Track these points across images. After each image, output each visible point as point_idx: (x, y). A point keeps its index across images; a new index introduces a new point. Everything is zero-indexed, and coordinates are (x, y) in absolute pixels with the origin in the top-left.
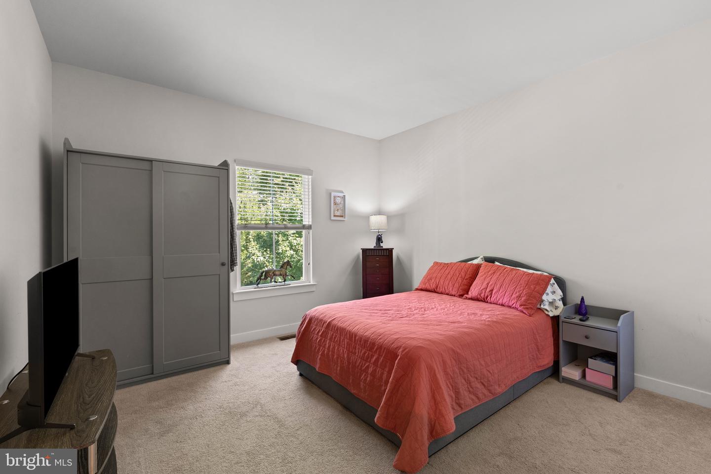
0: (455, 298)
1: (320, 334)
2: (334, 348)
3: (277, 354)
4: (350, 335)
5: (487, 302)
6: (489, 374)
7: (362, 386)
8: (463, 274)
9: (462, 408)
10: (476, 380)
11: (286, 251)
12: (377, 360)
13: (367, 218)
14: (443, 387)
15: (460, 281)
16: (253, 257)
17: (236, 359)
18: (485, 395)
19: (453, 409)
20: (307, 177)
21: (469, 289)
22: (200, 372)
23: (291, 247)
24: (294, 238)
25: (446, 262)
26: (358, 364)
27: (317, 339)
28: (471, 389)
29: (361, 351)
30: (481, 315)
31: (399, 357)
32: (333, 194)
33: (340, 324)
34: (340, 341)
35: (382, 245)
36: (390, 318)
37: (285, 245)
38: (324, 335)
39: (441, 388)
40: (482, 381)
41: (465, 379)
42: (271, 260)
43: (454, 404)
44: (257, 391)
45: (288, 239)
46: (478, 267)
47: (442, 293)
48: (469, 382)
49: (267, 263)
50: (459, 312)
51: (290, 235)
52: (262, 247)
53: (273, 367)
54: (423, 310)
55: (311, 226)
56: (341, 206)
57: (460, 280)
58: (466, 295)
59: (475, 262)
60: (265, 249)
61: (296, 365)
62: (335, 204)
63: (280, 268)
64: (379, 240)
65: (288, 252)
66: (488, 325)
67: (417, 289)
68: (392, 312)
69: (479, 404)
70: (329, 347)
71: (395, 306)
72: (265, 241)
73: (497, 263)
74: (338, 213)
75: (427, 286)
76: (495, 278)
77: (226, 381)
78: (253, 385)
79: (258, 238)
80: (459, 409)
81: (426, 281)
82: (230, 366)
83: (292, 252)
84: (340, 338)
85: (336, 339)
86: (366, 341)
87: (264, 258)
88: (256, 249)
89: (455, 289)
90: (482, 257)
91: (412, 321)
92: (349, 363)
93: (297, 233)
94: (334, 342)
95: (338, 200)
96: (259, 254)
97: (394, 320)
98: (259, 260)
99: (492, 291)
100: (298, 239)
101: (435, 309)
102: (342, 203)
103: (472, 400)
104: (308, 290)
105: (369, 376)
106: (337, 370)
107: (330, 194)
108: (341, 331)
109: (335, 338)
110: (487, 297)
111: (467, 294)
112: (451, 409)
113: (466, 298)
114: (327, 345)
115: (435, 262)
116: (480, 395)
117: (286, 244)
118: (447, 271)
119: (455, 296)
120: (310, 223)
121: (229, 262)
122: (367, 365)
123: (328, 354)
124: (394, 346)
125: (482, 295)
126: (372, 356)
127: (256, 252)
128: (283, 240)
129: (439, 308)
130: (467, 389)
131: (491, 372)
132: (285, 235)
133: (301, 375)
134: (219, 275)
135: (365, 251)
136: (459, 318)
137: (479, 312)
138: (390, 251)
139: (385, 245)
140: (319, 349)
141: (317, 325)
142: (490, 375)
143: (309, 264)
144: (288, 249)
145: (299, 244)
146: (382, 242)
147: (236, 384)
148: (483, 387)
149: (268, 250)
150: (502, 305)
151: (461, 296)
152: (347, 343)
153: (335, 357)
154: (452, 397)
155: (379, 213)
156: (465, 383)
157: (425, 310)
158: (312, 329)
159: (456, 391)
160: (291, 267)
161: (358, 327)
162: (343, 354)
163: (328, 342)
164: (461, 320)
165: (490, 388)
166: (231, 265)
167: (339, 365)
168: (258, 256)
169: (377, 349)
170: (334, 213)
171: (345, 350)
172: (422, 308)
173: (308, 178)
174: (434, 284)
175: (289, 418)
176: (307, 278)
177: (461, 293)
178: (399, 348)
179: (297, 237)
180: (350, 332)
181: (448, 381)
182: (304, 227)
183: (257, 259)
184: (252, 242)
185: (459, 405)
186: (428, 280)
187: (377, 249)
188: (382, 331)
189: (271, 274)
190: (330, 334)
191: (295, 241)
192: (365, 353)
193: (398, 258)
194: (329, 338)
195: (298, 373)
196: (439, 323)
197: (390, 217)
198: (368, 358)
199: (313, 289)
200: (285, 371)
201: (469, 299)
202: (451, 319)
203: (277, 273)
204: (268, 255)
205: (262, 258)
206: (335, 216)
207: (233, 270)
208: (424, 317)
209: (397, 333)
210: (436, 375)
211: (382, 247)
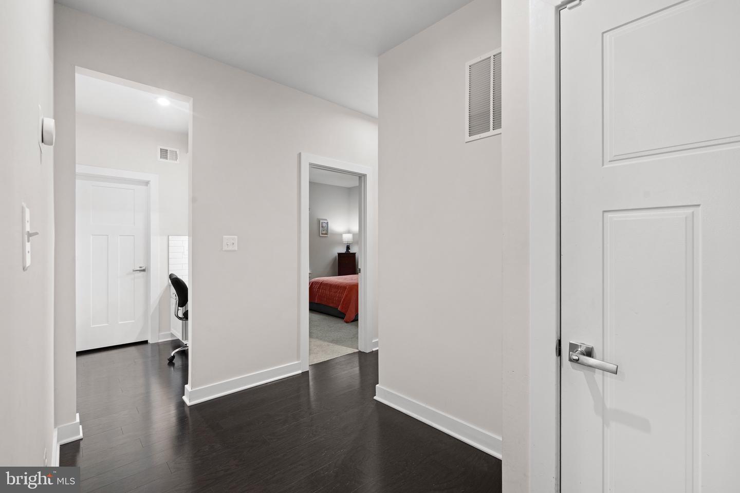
1: (317, 288)
7: (334, 302)
12: (340, 291)
13: (341, 235)
26: (333, 295)
27: (316, 290)
31: (347, 289)
32: (321, 221)
34: (326, 289)
35: (349, 251)
38: (319, 288)
56: (326, 228)
62: (322, 227)
64: (348, 248)
74: (324, 232)
84: (326, 287)
86: (336, 286)
92: (329, 296)
95: (324, 225)
102: (326, 226)
105: (336, 298)
106: (324, 300)
108: (326, 284)
109: (324, 288)
114: (321, 291)
122: (336, 294)
123: (321, 294)
126: (338, 290)
135: (340, 254)
138: (354, 254)
139: (351, 251)
140: (317, 294)
141: (316, 285)
146: (350, 249)
152: (329, 288)
155: (349, 232)
158: (314, 287)
161: (333, 282)
162: (327, 293)
167: (326, 297)
169: (340, 288)
170: (321, 232)
171: (328, 291)
178: (347, 286)
180: (330, 284)
187: (347, 253)
188: (342, 282)
190: (322, 287)
194: (321, 289)
197: (354, 235)
198: (336, 291)
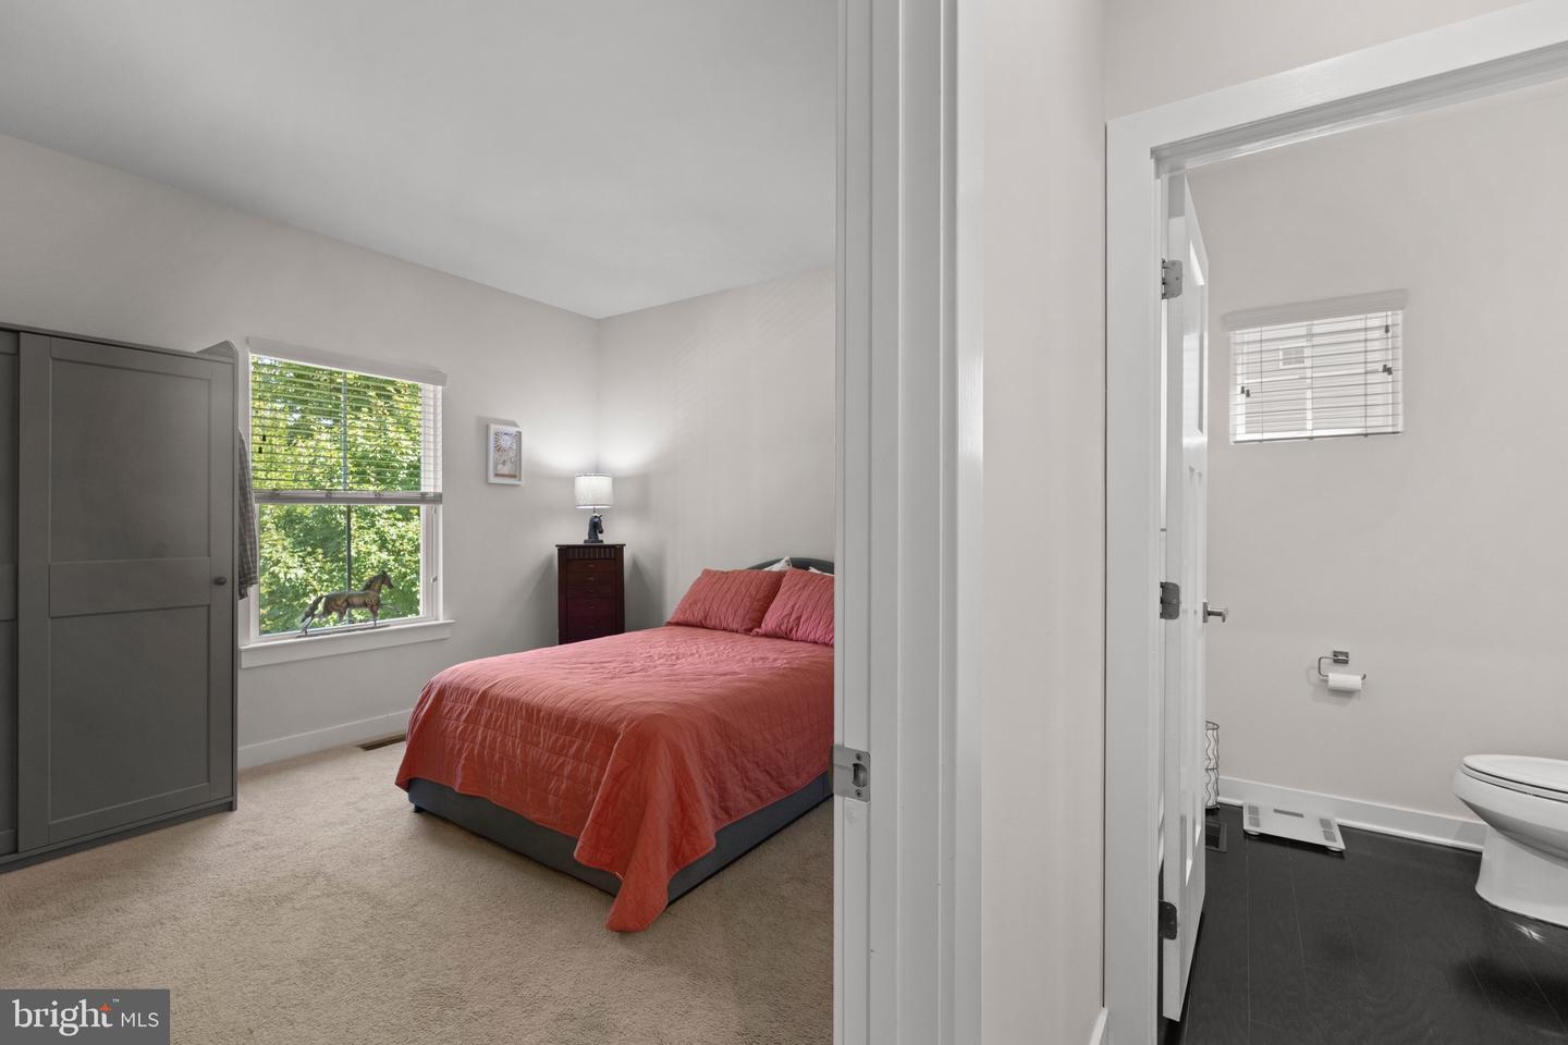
0: (738, 635)
1: (464, 717)
2: (495, 739)
3: (358, 779)
4: (527, 711)
5: (792, 640)
6: (778, 755)
7: (551, 802)
8: (753, 591)
9: (730, 815)
10: (755, 766)
11: (369, 554)
12: (579, 749)
13: (569, 480)
14: (696, 781)
15: (748, 604)
16: (276, 569)
17: (251, 801)
18: (771, 791)
19: (716, 817)
20: (431, 387)
21: (763, 617)
22: (154, 835)
23: (383, 544)
24: (391, 522)
25: (725, 570)
26: (543, 762)
27: (457, 728)
28: (747, 783)
29: (550, 736)
30: (775, 660)
31: (621, 737)
32: (494, 428)
33: (506, 693)
34: (506, 726)
35: (600, 536)
36: (609, 675)
37: (366, 539)
38: (473, 718)
39: (692, 780)
40: (767, 767)
41: (737, 766)
42: (326, 577)
43: (718, 811)
44: (313, 853)
45: (373, 525)
46: (780, 576)
47: (714, 628)
48: (743, 771)
49: (314, 583)
50: (738, 658)
51: (380, 515)
52: (300, 543)
53: (349, 804)
54: (674, 657)
55: (440, 495)
56: (512, 454)
57: (747, 600)
58: (756, 630)
59: (776, 568)
60: (309, 549)
61: (407, 790)
62: (498, 449)
63: (365, 589)
64: (596, 527)
65: (373, 557)
66: (783, 675)
67: (669, 624)
68: (614, 665)
69: (760, 808)
70: (484, 739)
71: (621, 655)
72: (309, 531)
73: (813, 570)
74: (505, 470)
75: (689, 617)
76: (805, 594)
77: (229, 845)
78: (302, 844)
79: (288, 522)
80: (724, 816)
81: (687, 606)
82: (235, 814)
83: (384, 556)
84: (507, 718)
85: (499, 723)
86: (559, 718)
87: (308, 570)
88: (285, 548)
89: (738, 619)
90: (787, 558)
91: (650, 676)
92: (525, 764)
93: (398, 510)
94: (494, 729)
95: (506, 442)
96: (294, 561)
97: (615, 678)
98: (293, 576)
99: (799, 618)
100: (400, 524)
101: (697, 656)
102: (514, 447)
103: (749, 800)
104: (432, 638)
105: (565, 780)
106: (499, 782)
107: (487, 427)
108: (510, 706)
109: (496, 720)
110: (791, 630)
111: (760, 627)
112: (709, 816)
113: (757, 635)
114: (480, 737)
115: (705, 570)
116: (763, 792)
117: (371, 535)
118: (726, 587)
119: (737, 632)
120: (440, 490)
121: (237, 577)
122: (561, 761)
123: (480, 754)
124: (613, 718)
125: (783, 627)
126: (573, 743)
127: (285, 556)
128: (360, 528)
129: (704, 653)
130: (740, 783)
131: (784, 752)
132: (367, 514)
133: (418, 810)
134: (209, 606)
135: (565, 552)
136: (736, 668)
137: (772, 656)
138: (618, 550)
139: (608, 538)
140: (461, 749)
141: (456, 701)
142: (780, 757)
143: (435, 579)
144: (374, 548)
145: (402, 537)
146: (601, 532)
147: (257, 847)
148: (768, 778)
149: (320, 551)
150: (815, 643)
151: (748, 631)
152: (522, 727)
153: (497, 757)
154: (712, 797)
155: (597, 470)
156: (737, 772)
157: (677, 658)
158: (446, 710)
159: (720, 788)
160: (391, 586)
161: (543, 694)
162: (513, 750)
163: (480, 731)
164: (738, 670)
165: (781, 780)
166: (240, 583)
167: (505, 771)
168: (289, 568)
169: (580, 730)
170: (495, 468)
171: (517, 741)
172: (672, 655)
173: (434, 391)
174: (701, 612)
175: (394, 890)
176: (432, 610)
177: (750, 626)
178: (620, 721)
179: (398, 520)
180: (527, 705)
181: (706, 771)
182: (423, 498)
183: (286, 574)
184: (273, 532)
185: (726, 810)
186: (690, 605)
187: (590, 547)
188: (590, 696)
189: (339, 603)
190: (486, 713)
191: (393, 530)
192: (556, 741)
193: (635, 565)
194: (482, 722)
195: (412, 806)
196: (699, 677)
197: (617, 481)
198: (562, 748)
199: (446, 634)
200: (381, 807)
201: (762, 636)
202: (721, 670)
203: (356, 600)
204: (318, 564)
205: (301, 572)
206: (497, 475)
207: (243, 596)
208: (672, 670)
209: (619, 696)
210: (684, 761)
211: (602, 541)
